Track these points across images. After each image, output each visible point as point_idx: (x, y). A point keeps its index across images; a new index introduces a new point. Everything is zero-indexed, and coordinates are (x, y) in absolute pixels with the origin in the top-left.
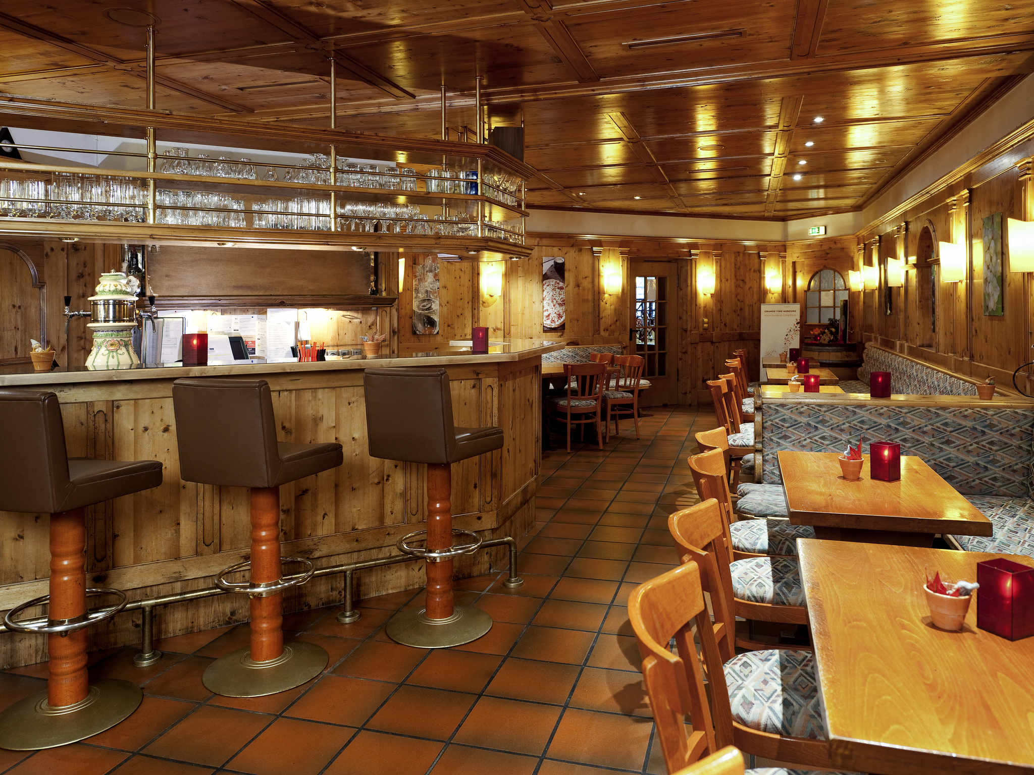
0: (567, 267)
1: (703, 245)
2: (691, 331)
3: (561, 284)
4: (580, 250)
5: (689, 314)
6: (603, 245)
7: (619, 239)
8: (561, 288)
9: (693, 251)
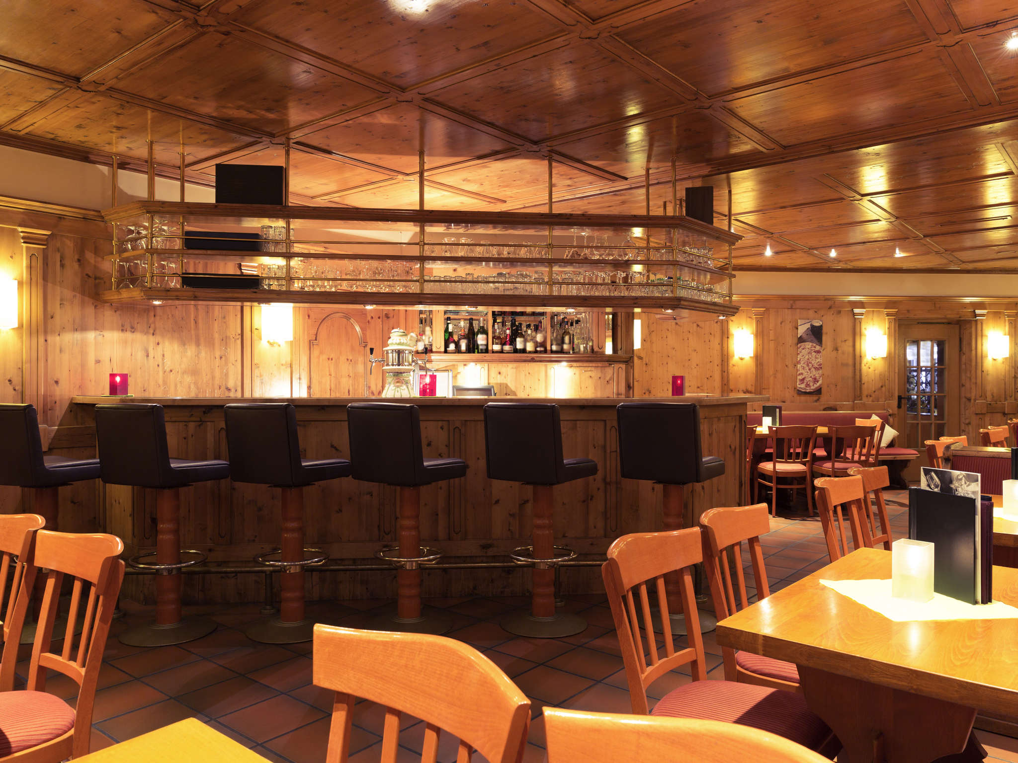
0: (824, 330)
1: (990, 304)
2: (975, 400)
3: (818, 348)
4: (839, 312)
5: (973, 380)
6: (866, 306)
7: (886, 299)
8: (818, 352)
9: (978, 312)
